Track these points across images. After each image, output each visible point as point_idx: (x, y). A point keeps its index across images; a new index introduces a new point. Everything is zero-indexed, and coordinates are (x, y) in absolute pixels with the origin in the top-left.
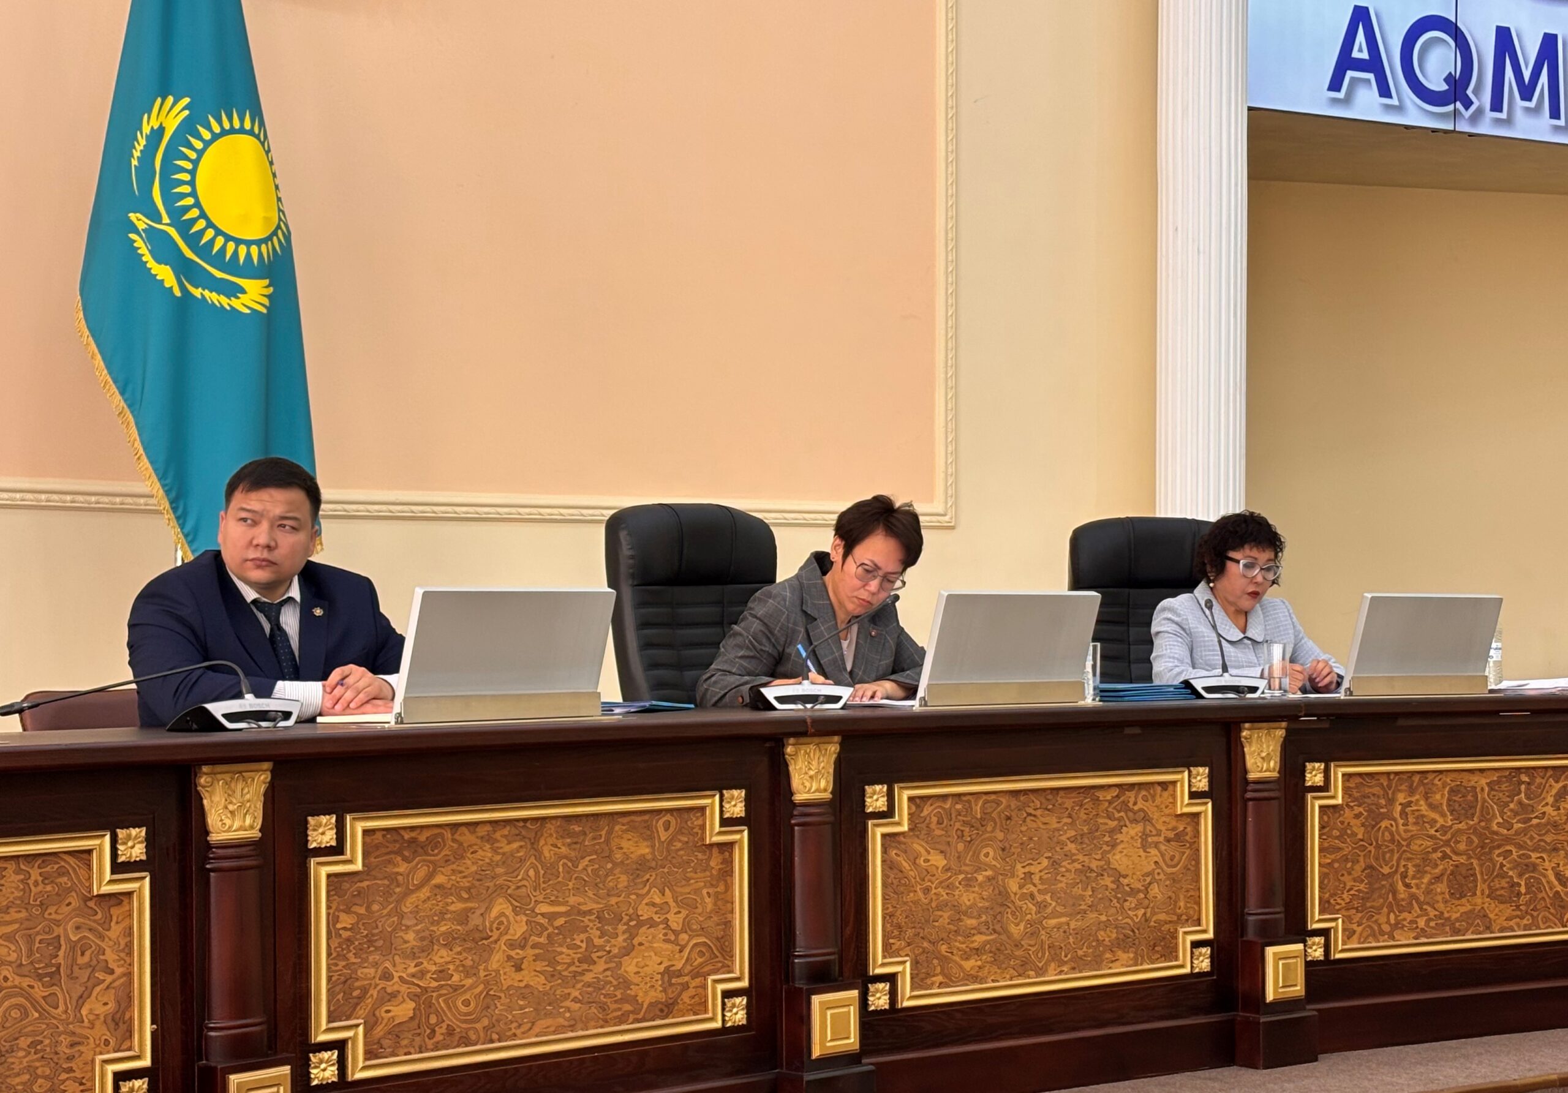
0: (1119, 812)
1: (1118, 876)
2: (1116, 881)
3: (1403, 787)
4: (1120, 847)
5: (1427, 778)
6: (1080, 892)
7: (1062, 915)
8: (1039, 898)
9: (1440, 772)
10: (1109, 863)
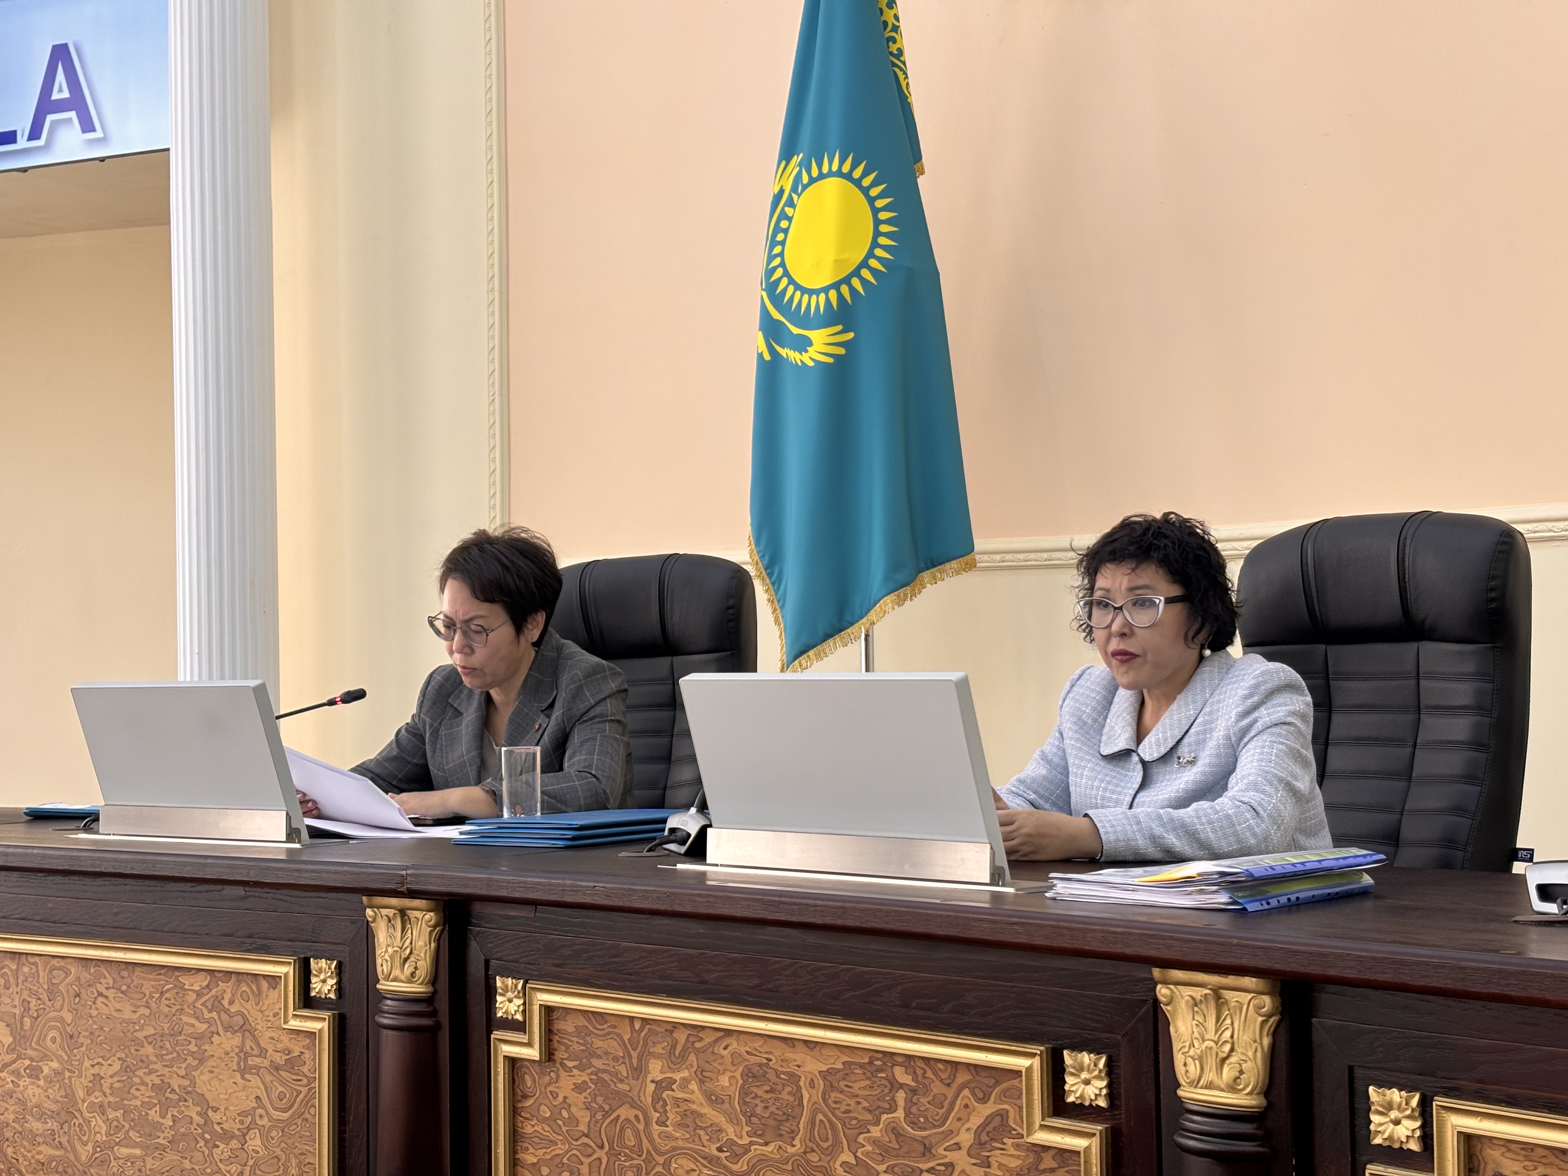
0: (210, 1011)
1: (206, 1107)
2: (203, 1114)
3: (658, 1049)
4: (210, 1063)
5: (701, 1039)
6: (158, 1118)
7: (136, 1145)
8: (112, 1115)
9: (728, 1032)
10: (193, 1083)
